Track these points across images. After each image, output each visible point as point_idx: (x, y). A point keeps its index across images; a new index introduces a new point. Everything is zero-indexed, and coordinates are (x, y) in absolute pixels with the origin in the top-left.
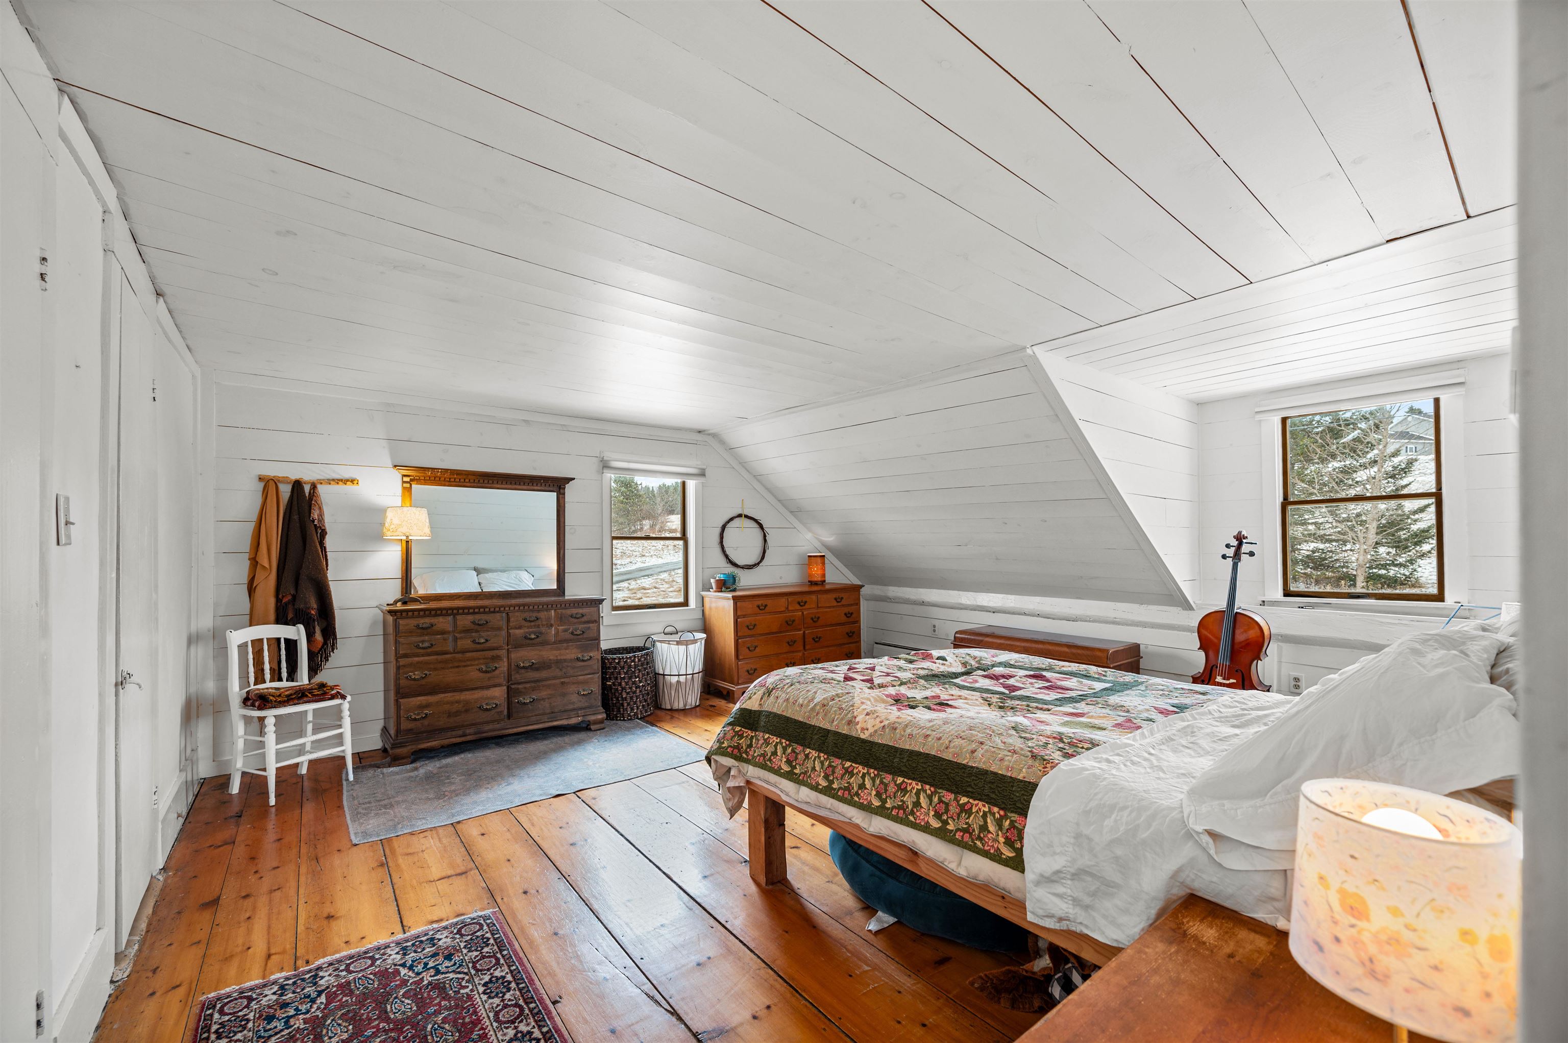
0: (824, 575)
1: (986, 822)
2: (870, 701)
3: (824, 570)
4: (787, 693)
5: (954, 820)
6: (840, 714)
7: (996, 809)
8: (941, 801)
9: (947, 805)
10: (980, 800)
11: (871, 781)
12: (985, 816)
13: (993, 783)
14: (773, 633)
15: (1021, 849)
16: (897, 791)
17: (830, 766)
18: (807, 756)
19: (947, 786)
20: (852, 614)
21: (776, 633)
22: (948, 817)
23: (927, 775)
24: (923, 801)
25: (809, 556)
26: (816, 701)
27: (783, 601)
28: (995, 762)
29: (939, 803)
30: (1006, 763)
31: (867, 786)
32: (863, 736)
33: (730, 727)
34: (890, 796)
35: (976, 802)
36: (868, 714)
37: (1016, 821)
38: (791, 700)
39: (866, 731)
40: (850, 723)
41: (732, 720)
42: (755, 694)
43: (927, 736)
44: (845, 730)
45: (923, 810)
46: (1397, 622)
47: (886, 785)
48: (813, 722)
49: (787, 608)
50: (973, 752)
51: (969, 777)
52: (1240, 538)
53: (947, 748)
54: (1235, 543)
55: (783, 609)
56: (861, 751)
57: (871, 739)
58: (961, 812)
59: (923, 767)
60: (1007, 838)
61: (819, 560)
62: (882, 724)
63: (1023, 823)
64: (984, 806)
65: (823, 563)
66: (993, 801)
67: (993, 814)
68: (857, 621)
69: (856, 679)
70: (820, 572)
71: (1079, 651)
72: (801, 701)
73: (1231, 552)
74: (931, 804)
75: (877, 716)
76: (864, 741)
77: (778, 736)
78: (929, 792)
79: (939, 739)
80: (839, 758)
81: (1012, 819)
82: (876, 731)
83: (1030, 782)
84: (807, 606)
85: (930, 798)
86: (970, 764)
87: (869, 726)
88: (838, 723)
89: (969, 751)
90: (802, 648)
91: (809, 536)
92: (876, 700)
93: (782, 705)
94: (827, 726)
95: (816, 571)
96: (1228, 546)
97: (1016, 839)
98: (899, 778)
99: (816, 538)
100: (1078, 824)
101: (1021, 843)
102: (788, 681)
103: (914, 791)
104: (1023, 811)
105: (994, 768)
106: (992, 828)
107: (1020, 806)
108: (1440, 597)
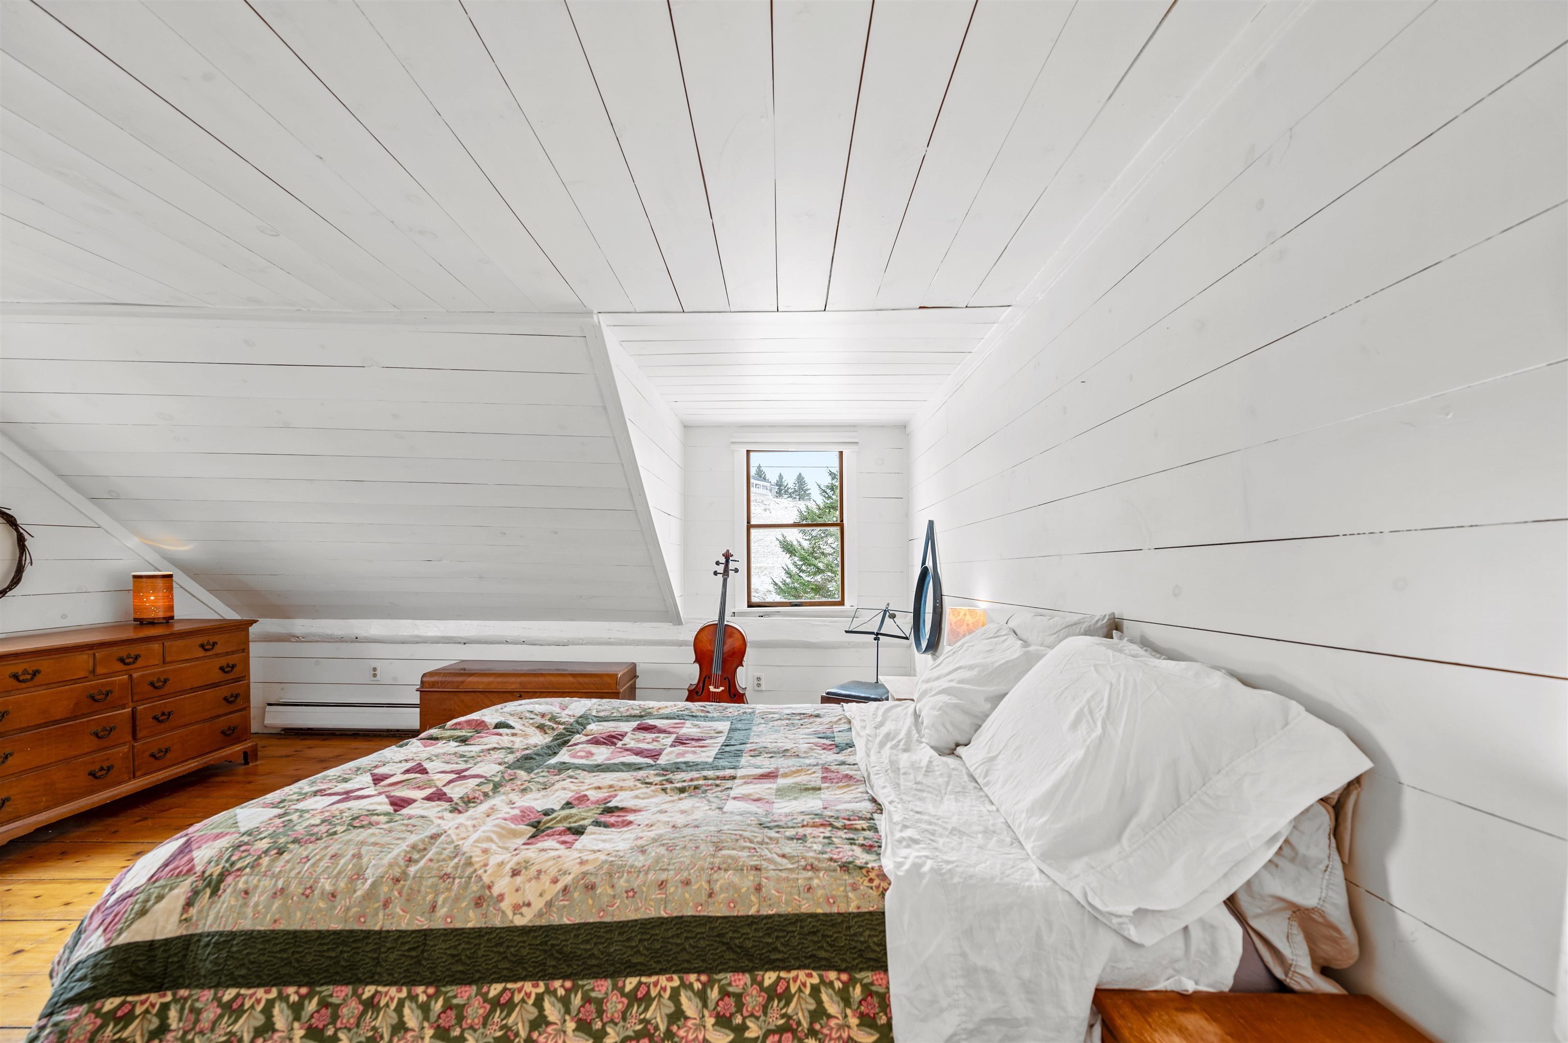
0: (171, 608)
1: (820, 1002)
2: (492, 840)
3: (172, 599)
4: (276, 877)
5: (757, 1018)
6: (449, 890)
7: (832, 975)
8: (724, 993)
9: (739, 997)
10: (799, 968)
11: (559, 1005)
12: (815, 990)
13: (814, 933)
14: (56, 722)
15: (889, 1025)
16: (629, 1006)
17: (448, 1007)
18: (371, 1005)
19: (732, 963)
20: (233, 667)
21: (67, 719)
22: (744, 1018)
23: (687, 957)
24: (689, 1006)
25: (135, 577)
26: (371, 875)
27: (84, 658)
28: (802, 895)
29: (721, 999)
30: (820, 892)
31: (551, 1018)
32: (519, 921)
33: (85, 1007)
34: (612, 1021)
35: (793, 973)
36: (515, 873)
37: (872, 984)
38: (295, 888)
39: (524, 910)
40: (479, 902)
41: (87, 985)
42: (160, 898)
43: (662, 885)
44: (472, 920)
45: (690, 1023)
46: (822, 623)
47: (600, 1004)
48: (378, 923)
49: (93, 671)
50: (758, 888)
51: (769, 935)
52: (727, 556)
53: (710, 895)
54: (723, 560)
55: (82, 674)
56: (524, 952)
57: (543, 922)
58: (770, 999)
59: (678, 945)
60: (862, 1016)
61: (160, 583)
62: (560, 885)
63: (884, 982)
64: (810, 976)
65: (170, 589)
66: (824, 963)
67: (831, 984)
68: (245, 676)
69: (415, 801)
70: (161, 603)
71: (586, 680)
72: (327, 885)
73: (721, 569)
74: (705, 1005)
75: (539, 872)
76: (525, 931)
77: (265, 984)
78: (697, 986)
79: (687, 883)
80: (470, 984)
81: (865, 981)
82: (549, 904)
83: (870, 913)
84: (139, 663)
85: (702, 996)
86: (764, 912)
87: (530, 896)
88: (451, 910)
89: (752, 890)
90: (130, 738)
91: (133, 542)
92: (501, 836)
93: (268, 907)
94: (421, 923)
95: (153, 603)
96: (718, 563)
97: (877, 1010)
98: (629, 980)
99: (149, 546)
100: (964, 955)
101: (886, 1014)
102: (264, 845)
103: (667, 995)
104: (880, 964)
105: (806, 907)
106: (832, 1007)
107: (872, 955)
108: (842, 603)
